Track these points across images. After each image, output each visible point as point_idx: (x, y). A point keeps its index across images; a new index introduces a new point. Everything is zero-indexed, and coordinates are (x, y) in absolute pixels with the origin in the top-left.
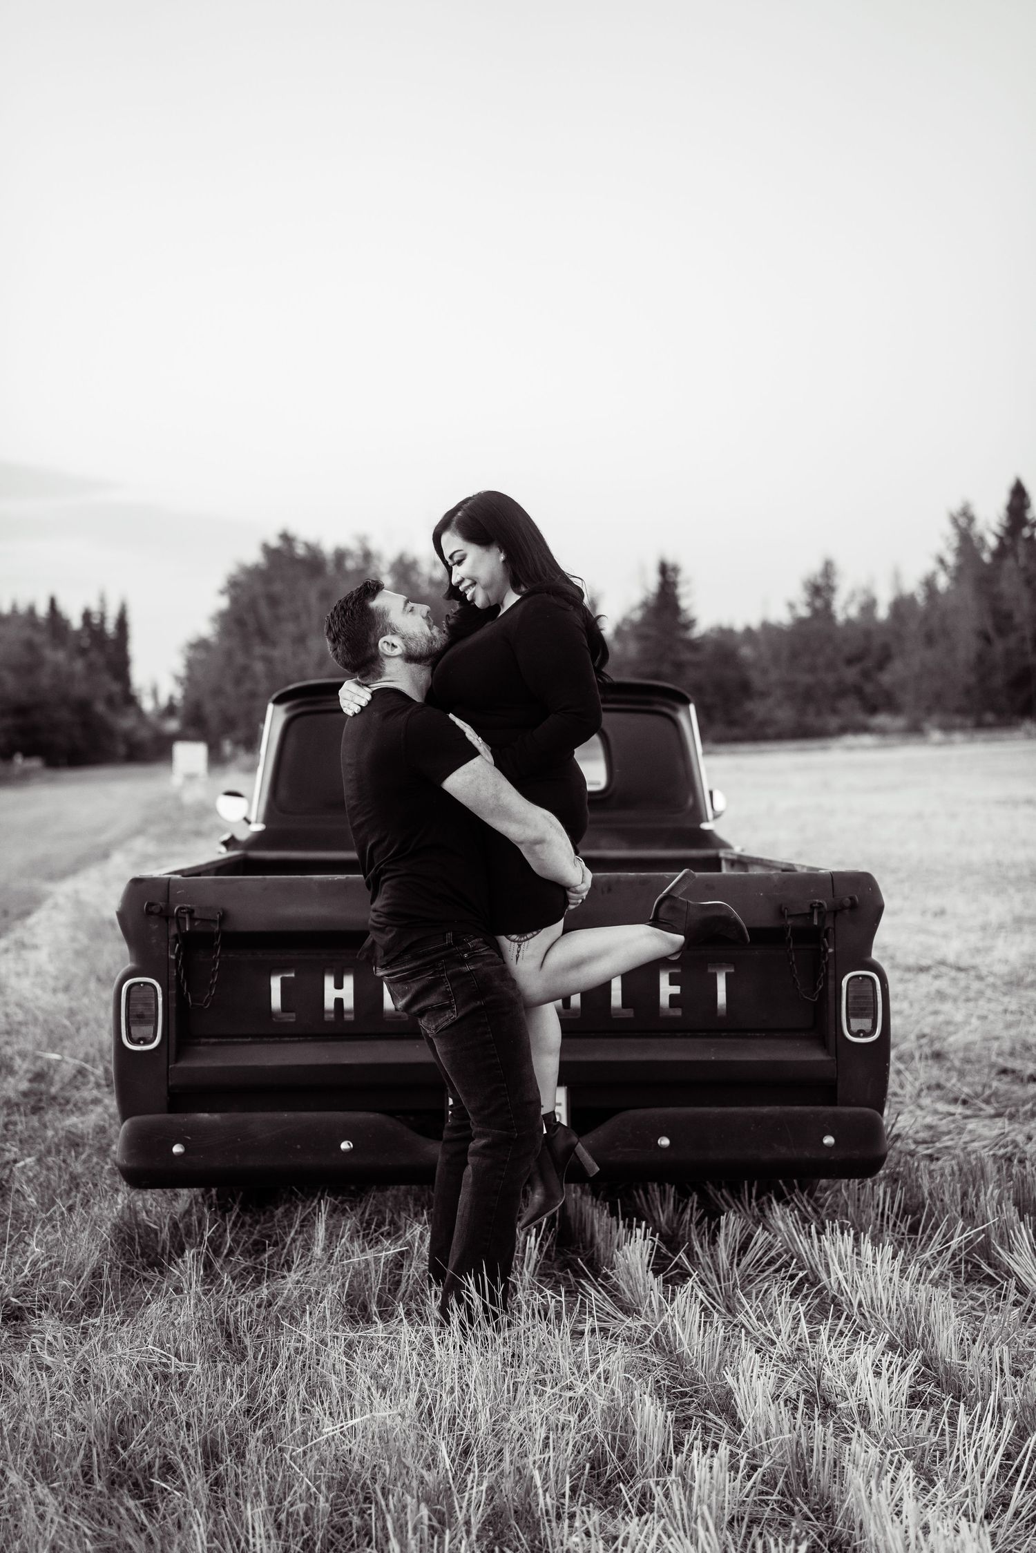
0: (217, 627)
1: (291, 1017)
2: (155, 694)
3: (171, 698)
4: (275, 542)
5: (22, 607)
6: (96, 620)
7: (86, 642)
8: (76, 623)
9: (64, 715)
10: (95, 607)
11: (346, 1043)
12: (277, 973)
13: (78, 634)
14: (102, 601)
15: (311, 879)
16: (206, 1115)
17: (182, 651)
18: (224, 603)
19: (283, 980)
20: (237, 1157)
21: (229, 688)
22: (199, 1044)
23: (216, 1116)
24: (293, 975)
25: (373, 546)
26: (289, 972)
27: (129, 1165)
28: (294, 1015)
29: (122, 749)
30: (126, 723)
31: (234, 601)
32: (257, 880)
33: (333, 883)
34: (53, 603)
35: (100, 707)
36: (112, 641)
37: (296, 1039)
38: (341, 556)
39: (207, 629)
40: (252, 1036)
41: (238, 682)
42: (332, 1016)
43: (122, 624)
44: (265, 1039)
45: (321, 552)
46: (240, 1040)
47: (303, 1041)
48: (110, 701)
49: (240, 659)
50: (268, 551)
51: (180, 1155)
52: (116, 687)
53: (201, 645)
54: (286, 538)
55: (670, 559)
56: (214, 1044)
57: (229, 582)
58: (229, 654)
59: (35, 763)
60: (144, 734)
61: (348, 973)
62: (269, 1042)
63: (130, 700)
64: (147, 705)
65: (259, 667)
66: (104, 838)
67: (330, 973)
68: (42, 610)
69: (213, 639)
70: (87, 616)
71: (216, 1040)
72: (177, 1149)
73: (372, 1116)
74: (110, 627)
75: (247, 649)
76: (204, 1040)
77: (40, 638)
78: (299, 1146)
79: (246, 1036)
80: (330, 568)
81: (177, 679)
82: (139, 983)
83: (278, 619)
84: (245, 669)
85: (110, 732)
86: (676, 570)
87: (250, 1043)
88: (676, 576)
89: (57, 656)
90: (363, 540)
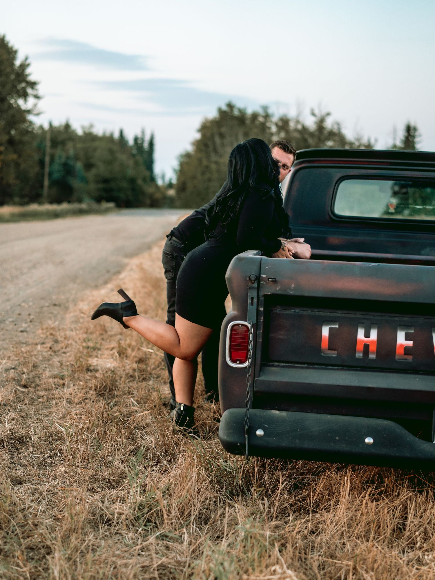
0: (195, 147)
1: (333, 354)
2: (163, 177)
3: (171, 180)
4: (224, 108)
5: (108, 134)
6: (139, 142)
7: (135, 152)
8: (131, 142)
9: (124, 184)
10: (140, 135)
11: (369, 373)
12: (327, 324)
13: (131, 147)
14: (143, 133)
15: (354, 265)
16: (277, 412)
17: (178, 158)
18: (198, 136)
19: (330, 329)
20: (297, 441)
21: (199, 176)
22: (273, 366)
23: (284, 414)
24: (337, 326)
25: (270, 111)
26: (335, 324)
27: (228, 439)
28: (336, 352)
29: (148, 202)
30: (150, 190)
31: (204, 136)
32: (319, 263)
33: (369, 268)
34: (121, 132)
35: (140, 182)
36: (146, 152)
37: (337, 368)
38: (255, 116)
39: (190, 148)
40: (308, 364)
41: (203, 173)
42: (361, 355)
43: (151, 144)
44: (316, 366)
45: (245, 114)
46: (300, 365)
47: (341, 369)
48: (144, 180)
49: (205, 162)
50: (222, 113)
51: (260, 437)
52: (147, 173)
53: (188, 155)
54: (230, 106)
55: (412, 124)
56: (283, 367)
57: (202, 126)
58: (200, 160)
59: (111, 205)
60: (158, 195)
61: (374, 328)
62: (318, 369)
63: (152, 179)
64: (160, 182)
65: (213, 167)
66: (148, 239)
67: (362, 327)
68: (116, 135)
69: (193, 153)
70: (136, 139)
71: (284, 364)
72: (260, 432)
73: (386, 423)
74: (146, 145)
75: (208, 157)
76: (276, 364)
77: (116, 148)
78: (337, 438)
79: (304, 363)
80: (248, 122)
81: (175, 170)
82: (238, 325)
83: (223, 145)
84: (207, 167)
85: (143, 193)
86: (415, 129)
87: (306, 368)
88: (415, 133)
89: (122, 157)
90: (265, 108)
